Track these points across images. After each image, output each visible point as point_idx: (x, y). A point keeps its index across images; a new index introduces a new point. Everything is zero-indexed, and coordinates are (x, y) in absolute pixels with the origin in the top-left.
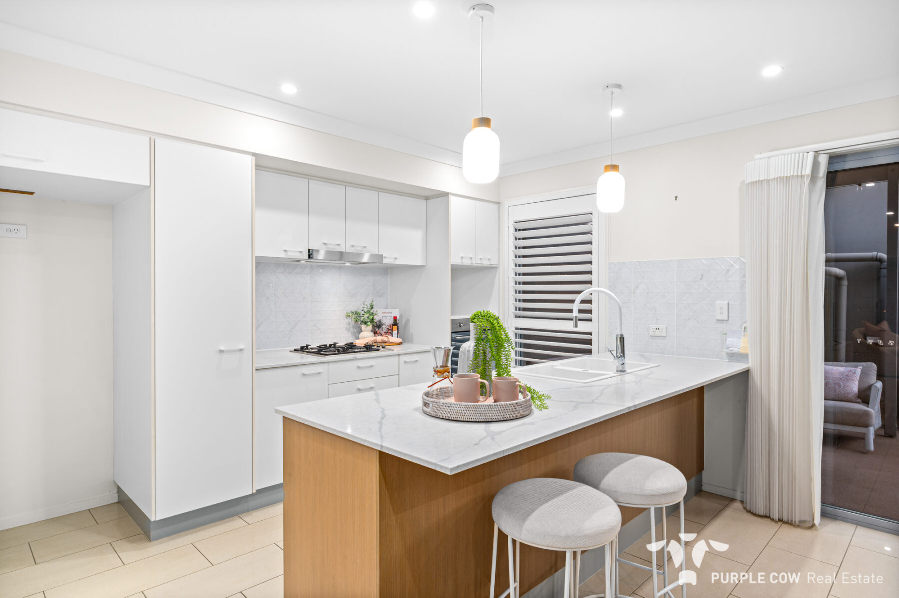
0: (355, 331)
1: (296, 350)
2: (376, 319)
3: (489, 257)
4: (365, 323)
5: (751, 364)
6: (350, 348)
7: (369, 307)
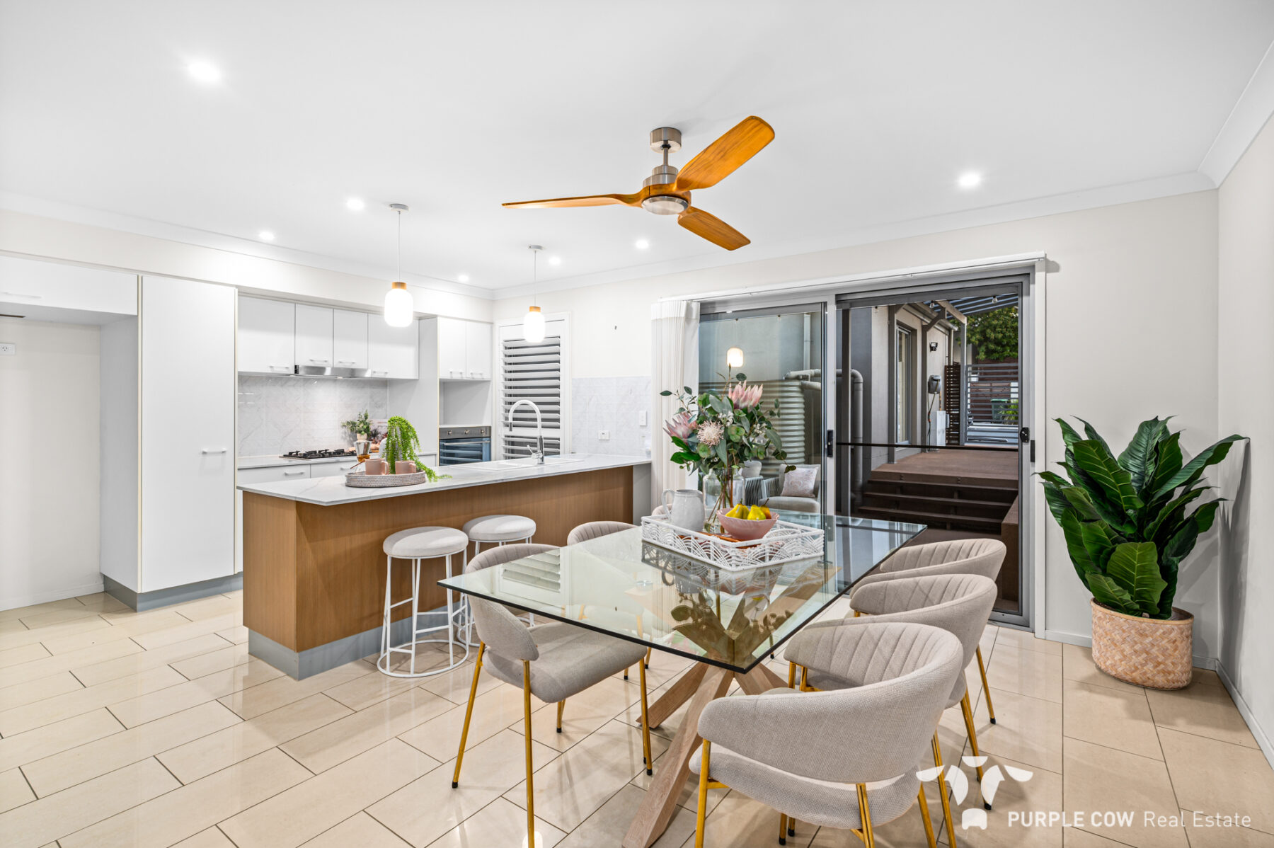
0: (351, 439)
1: (284, 456)
2: (372, 428)
3: (481, 372)
4: (360, 432)
5: (652, 459)
6: (339, 453)
7: (363, 417)
